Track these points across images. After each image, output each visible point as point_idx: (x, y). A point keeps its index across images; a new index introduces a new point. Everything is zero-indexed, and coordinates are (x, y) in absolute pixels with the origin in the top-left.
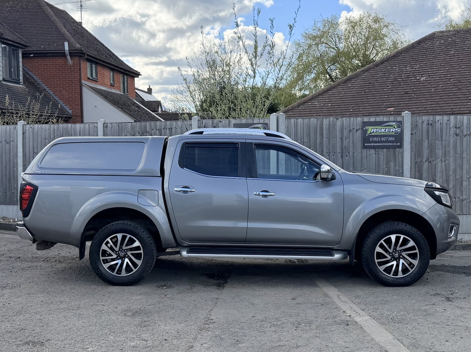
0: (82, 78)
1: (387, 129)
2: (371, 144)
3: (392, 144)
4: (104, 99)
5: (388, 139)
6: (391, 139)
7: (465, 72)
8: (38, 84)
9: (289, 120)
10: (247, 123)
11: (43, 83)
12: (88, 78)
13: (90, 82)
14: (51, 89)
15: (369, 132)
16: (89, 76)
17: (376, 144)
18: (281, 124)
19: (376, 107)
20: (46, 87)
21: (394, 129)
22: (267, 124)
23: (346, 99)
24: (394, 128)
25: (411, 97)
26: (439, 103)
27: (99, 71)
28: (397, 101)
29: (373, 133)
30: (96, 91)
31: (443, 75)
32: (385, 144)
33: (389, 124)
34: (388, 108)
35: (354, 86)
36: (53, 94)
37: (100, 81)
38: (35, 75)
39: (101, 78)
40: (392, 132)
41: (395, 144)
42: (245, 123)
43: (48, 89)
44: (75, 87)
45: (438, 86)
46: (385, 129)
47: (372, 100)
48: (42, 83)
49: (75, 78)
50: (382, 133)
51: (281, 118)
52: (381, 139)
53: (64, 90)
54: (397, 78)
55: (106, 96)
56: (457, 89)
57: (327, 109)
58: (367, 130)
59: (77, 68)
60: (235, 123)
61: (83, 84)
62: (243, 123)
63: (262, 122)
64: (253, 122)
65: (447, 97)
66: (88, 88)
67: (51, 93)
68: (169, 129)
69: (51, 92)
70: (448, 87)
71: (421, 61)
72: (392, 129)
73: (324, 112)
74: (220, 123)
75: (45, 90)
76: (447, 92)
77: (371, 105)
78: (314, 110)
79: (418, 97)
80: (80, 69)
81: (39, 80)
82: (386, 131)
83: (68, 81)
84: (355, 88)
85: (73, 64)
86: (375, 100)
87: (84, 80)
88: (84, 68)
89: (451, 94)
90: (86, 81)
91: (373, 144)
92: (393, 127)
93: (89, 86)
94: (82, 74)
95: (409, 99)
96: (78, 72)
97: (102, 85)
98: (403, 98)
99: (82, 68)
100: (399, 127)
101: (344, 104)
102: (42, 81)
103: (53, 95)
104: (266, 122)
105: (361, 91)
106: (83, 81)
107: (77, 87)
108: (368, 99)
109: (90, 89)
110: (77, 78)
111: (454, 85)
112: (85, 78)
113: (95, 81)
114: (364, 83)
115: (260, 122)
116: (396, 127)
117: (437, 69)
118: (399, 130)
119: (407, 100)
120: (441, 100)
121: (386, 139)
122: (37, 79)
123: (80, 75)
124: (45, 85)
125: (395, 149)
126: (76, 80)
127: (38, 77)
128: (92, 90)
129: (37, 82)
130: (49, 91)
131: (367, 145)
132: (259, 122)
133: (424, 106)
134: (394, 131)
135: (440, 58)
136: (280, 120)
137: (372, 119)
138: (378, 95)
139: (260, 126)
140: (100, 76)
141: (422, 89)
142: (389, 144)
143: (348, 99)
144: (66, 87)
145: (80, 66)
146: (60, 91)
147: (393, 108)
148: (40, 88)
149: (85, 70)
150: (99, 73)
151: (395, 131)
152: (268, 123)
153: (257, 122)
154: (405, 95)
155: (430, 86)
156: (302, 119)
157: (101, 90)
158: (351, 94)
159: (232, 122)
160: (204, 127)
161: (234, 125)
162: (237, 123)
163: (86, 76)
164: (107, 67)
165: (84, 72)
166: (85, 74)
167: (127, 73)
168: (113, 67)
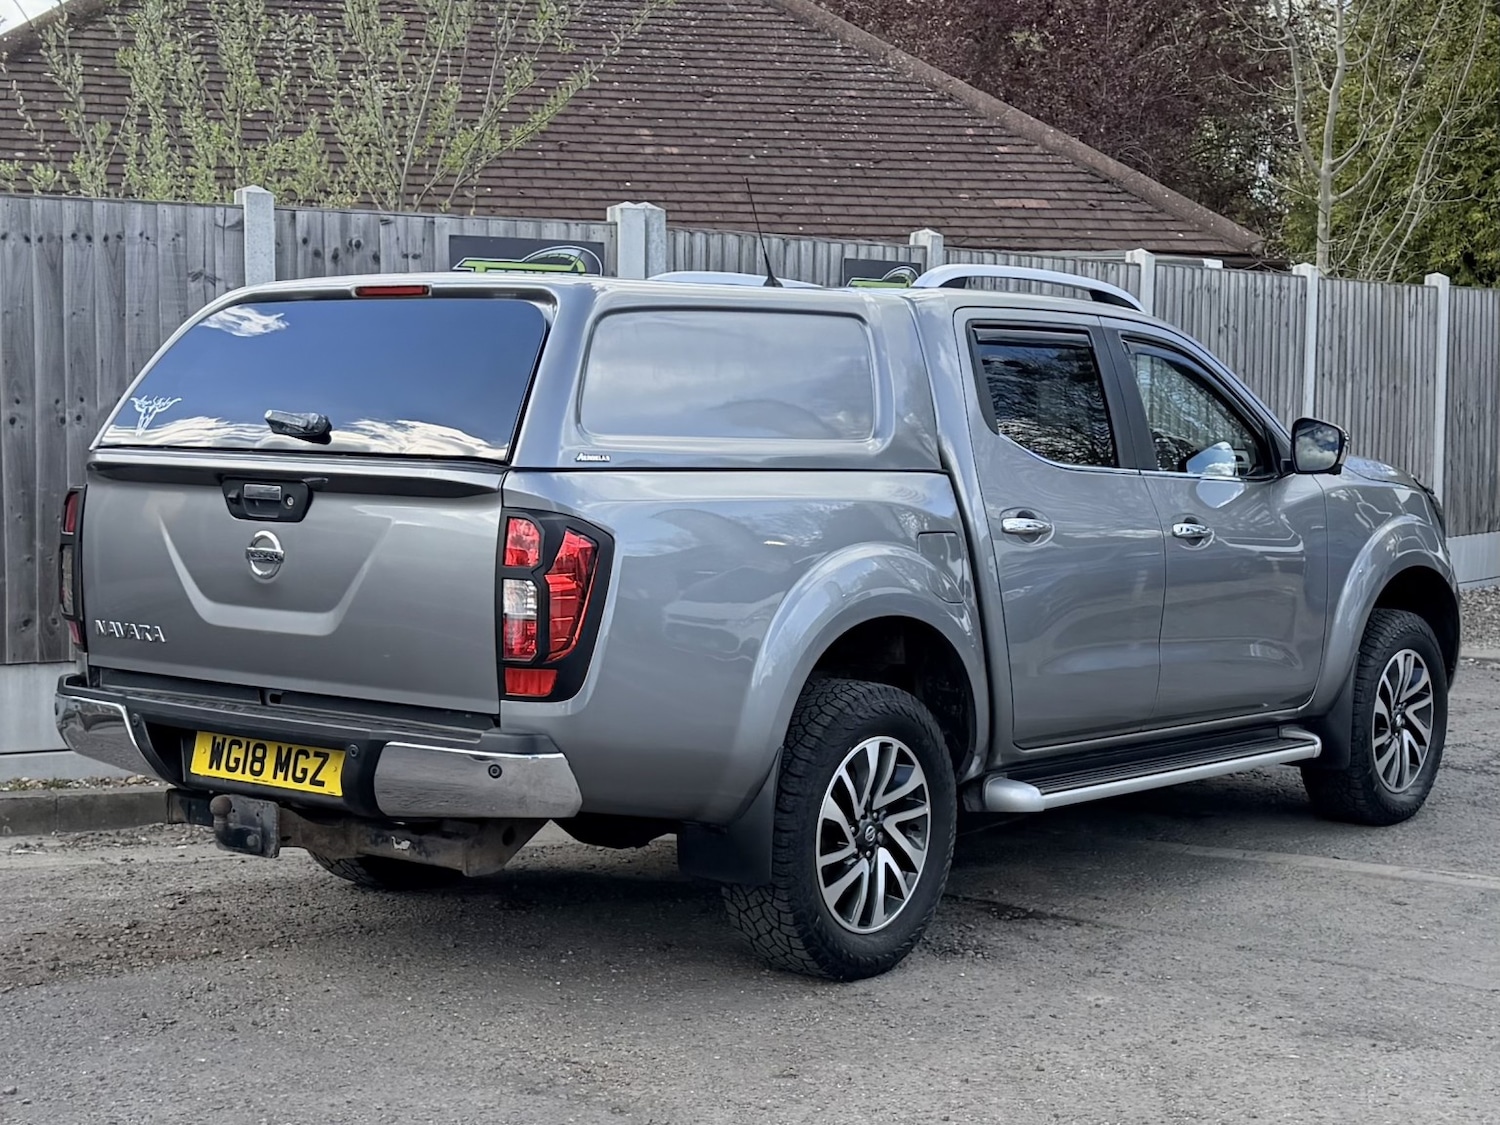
22: (598, 247)
42: (502, 235)
60: (459, 233)
62: (493, 235)
63: (581, 239)
64: (540, 233)
104: (596, 238)
115: (572, 239)
132: (563, 238)
139: (574, 252)
152: (609, 243)
153: (557, 239)
159: (442, 226)
160: (305, 241)
161: (454, 241)
162: (467, 234)
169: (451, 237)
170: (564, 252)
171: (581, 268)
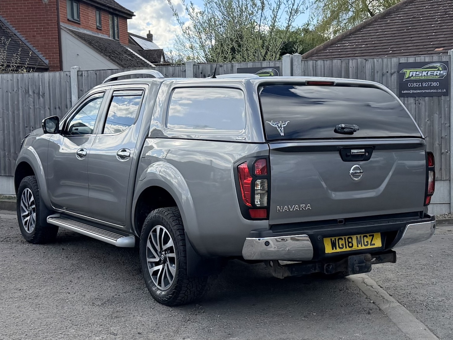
0: (60, 20)
1: (429, 72)
2: (409, 92)
3: (435, 91)
4: (88, 46)
5: (431, 84)
6: (434, 84)
8: (6, 28)
9: (306, 62)
10: (254, 67)
11: (13, 27)
12: (68, 20)
13: (71, 24)
14: (22, 34)
15: (407, 76)
16: (69, 17)
17: (415, 92)
18: (296, 67)
20: (17, 31)
21: (439, 72)
22: (278, 68)
23: (384, 39)
24: (439, 70)
27: (81, 11)
28: (448, 39)
29: (412, 78)
30: (78, 36)
32: (427, 91)
33: (431, 65)
36: (26, 39)
37: (83, 23)
38: (3, 17)
39: (84, 19)
40: (436, 75)
41: (440, 91)
42: (252, 67)
43: (19, 33)
44: (52, 31)
46: (427, 72)
47: (417, 38)
48: (11, 26)
49: (52, 20)
50: (423, 77)
51: (296, 60)
52: (422, 85)
53: (39, 35)
54: (448, 10)
55: (90, 42)
57: (360, 52)
58: (404, 74)
59: (54, 7)
60: (240, 67)
61: (62, 27)
62: (249, 67)
63: (273, 66)
64: (261, 65)
66: (68, 32)
67: (23, 39)
69: (23, 37)
72: (435, 72)
73: (356, 55)
74: (220, 68)
75: (15, 35)
77: (415, 45)
78: (344, 53)
80: (58, 9)
81: (8, 23)
82: (429, 74)
83: (44, 23)
84: (396, 24)
85: (49, 2)
86: (420, 38)
87: (63, 22)
88: (63, 7)
90: (66, 23)
91: (411, 92)
92: (437, 69)
93: (69, 30)
94: (60, 15)
96: (55, 12)
97: (85, 28)
99: (60, 8)
100: (444, 69)
101: (382, 45)
102: (11, 24)
103: (25, 41)
104: (277, 65)
105: (403, 28)
106: (61, 24)
107: (55, 30)
108: (412, 38)
109: (71, 33)
110: (54, 20)
112: (65, 20)
113: (78, 23)
115: (270, 66)
116: (441, 69)
118: (445, 73)
121: (428, 85)
122: (6, 21)
123: (58, 15)
124: (16, 29)
125: (440, 98)
126: (54, 23)
127: (7, 19)
128: (73, 35)
129: (5, 25)
130: (20, 36)
131: (405, 92)
132: (268, 66)
134: (438, 74)
136: (295, 63)
137: (411, 60)
138: (424, 32)
139: (271, 70)
140: (83, 17)
142: (432, 91)
143: (387, 39)
144: (40, 31)
145: (57, 5)
146: (33, 36)
147: (442, 49)
148: (9, 32)
149: (64, 10)
150: (82, 14)
151: (440, 74)
152: (280, 66)
153: (266, 66)
157: (85, 34)
158: (390, 32)
159: (235, 66)
160: (201, 73)
161: (238, 70)
162: (242, 67)
163: (66, 18)
164: (92, 6)
165: (63, 12)
166: (65, 15)
167: (117, 13)
168: (99, 6)
169: (238, 69)
170: (268, 70)
171: (272, 74)
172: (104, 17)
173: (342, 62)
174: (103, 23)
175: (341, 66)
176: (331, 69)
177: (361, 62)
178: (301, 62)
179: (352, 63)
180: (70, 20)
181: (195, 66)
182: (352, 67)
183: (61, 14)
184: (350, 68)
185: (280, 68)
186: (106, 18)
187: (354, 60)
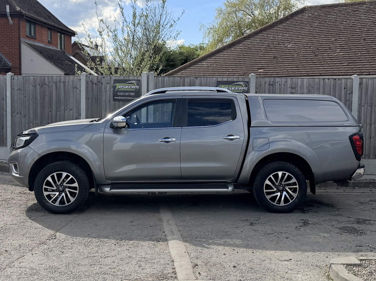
0: (21, 36)
4: (39, 55)
7: (323, 41)
9: (157, 77)
10: (124, 79)
12: (27, 36)
13: (29, 39)
16: (28, 34)
18: (151, 81)
19: (250, 68)
23: (228, 61)
25: (278, 61)
26: (299, 66)
27: (37, 30)
28: (267, 63)
30: (33, 47)
31: (305, 43)
34: (259, 69)
35: (236, 50)
40: (241, 90)
45: (300, 52)
47: (249, 62)
49: (15, 36)
51: (151, 76)
53: (6, 46)
54: (270, 44)
55: (41, 51)
56: (314, 55)
57: (212, 69)
59: (17, 27)
60: (115, 79)
61: (21, 41)
62: (121, 79)
63: (136, 79)
64: (129, 78)
65: (305, 62)
66: (26, 44)
68: (63, 82)
70: (307, 53)
71: (291, 30)
73: (209, 71)
74: (103, 79)
76: (306, 58)
77: (247, 66)
78: (202, 69)
79: (283, 61)
80: (19, 29)
82: (236, 89)
84: (237, 51)
85: (13, 24)
86: (250, 62)
87: (23, 37)
88: (23, 27)
89: (309, 59)
90: (25, 38)
93: (27, 43)
95: (276, 62)
96: (17, 31)
98: (272, 61)
99: (21, 28)
100: (246, 86)
101: (226, 65)
104: (139, 79)
105: (241, 55)
106: (21, 39)
107: (17, 43)
108: (245, 61)
109: (28, 45)
110: (17, 36)
111: (313, 52)
113: (34, 38)
114: (244, 47)
117: (302, 38)
118: (246, 89)
119: (275, 63)
120: (300, 64)
123: (19, 33)
126: (16, 38)
128: (29, 47)
132: (133, 79)
133: (287, 69)
135: (306, 29)
137: (225, 79)
138: (253, 58)
139: (135, 82)
140: (38, 34)
141: (288, 54)
143: (230, 61)
144: (7, 43)
145: (19, 26)
146: (2, 46)
147: (262, 70)
149: (24, 29)
152: (141, 80)
153: (132, 79)
154: (273, 59)
155: (294, 52)
156: (168, 78)
157: (38, 46)
158: (232, 57)
159: (113, 78)
160: (91, 81)
163: (25, 35)
164: (45, 27)
165: (23, 31)
166: (24, 33)
167: (64, 32)
168: (50, 27)
170: (132, 82)
171: (136, 85)
172: (54, 34)
173: (180, 78)
174: (53, 39)
175: (180, 81)
176: (173, 83)
177: (193, 79)
178: (154, 78)
179: (187, 79)
180: (28, 36)
181: (87, 77)
182: (187, 82)
183: (22, 32)
184: (186, 83)
185: (141, 81)
186: (56, 35)
187: (188, 78)
